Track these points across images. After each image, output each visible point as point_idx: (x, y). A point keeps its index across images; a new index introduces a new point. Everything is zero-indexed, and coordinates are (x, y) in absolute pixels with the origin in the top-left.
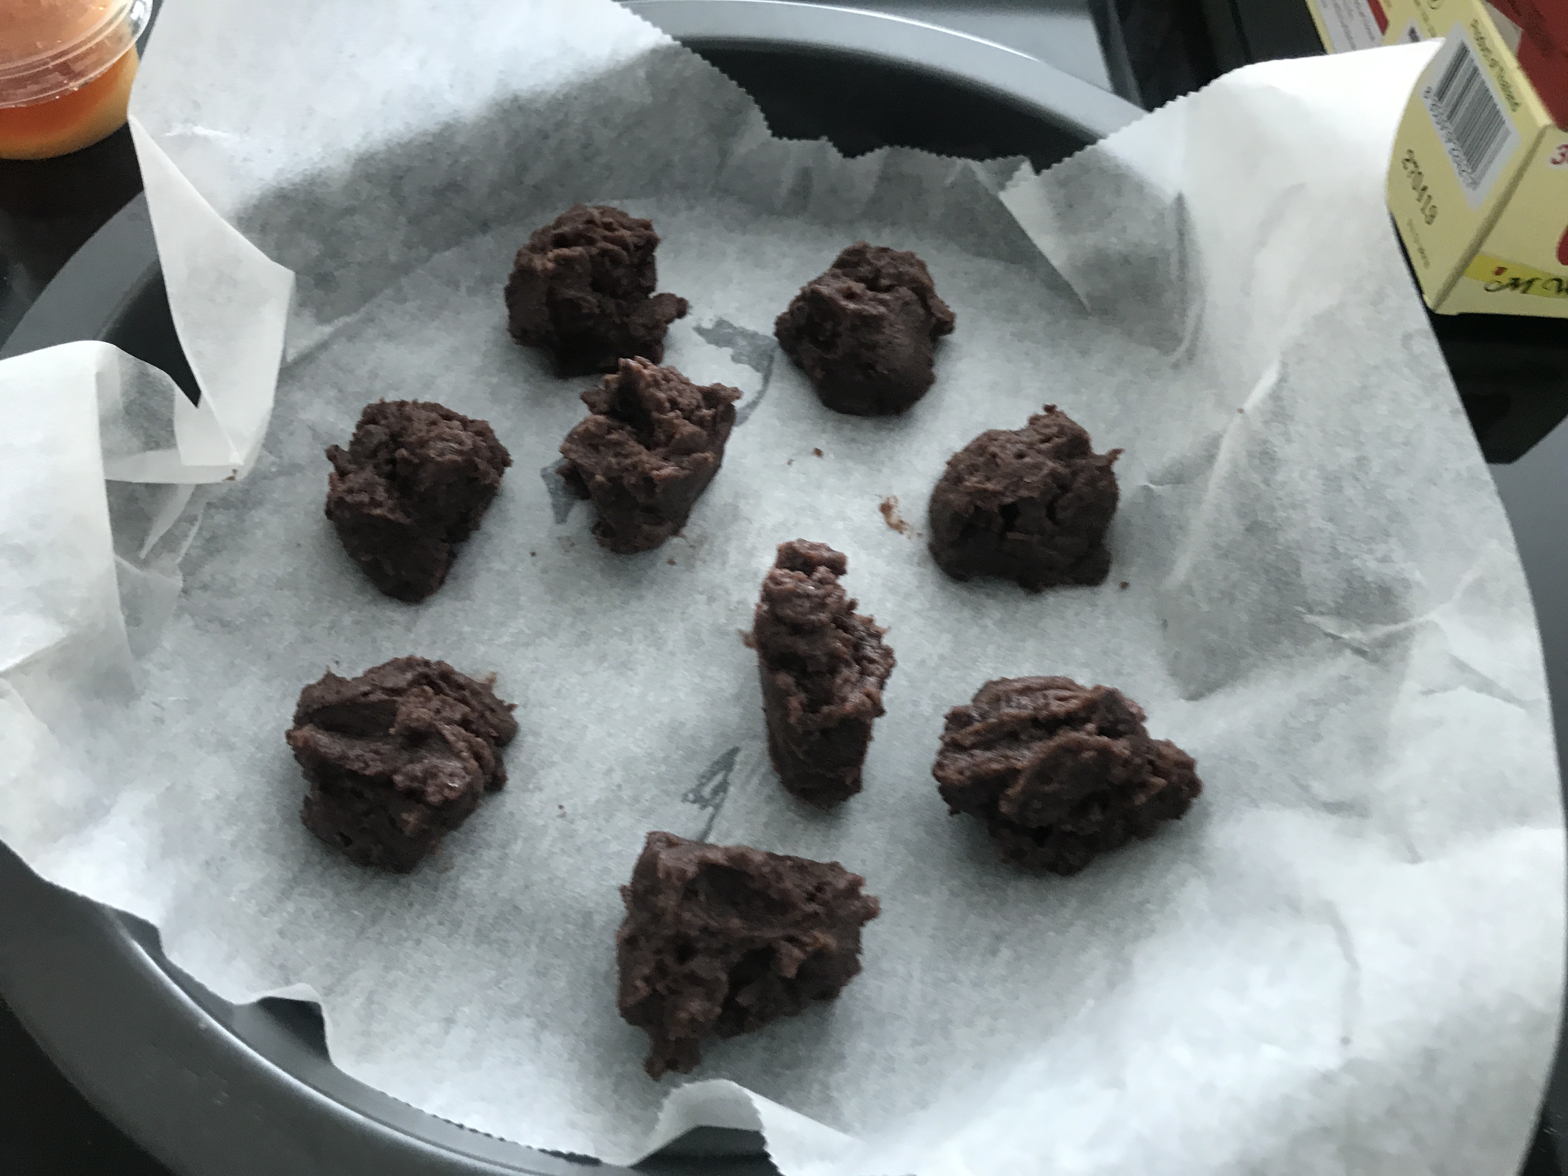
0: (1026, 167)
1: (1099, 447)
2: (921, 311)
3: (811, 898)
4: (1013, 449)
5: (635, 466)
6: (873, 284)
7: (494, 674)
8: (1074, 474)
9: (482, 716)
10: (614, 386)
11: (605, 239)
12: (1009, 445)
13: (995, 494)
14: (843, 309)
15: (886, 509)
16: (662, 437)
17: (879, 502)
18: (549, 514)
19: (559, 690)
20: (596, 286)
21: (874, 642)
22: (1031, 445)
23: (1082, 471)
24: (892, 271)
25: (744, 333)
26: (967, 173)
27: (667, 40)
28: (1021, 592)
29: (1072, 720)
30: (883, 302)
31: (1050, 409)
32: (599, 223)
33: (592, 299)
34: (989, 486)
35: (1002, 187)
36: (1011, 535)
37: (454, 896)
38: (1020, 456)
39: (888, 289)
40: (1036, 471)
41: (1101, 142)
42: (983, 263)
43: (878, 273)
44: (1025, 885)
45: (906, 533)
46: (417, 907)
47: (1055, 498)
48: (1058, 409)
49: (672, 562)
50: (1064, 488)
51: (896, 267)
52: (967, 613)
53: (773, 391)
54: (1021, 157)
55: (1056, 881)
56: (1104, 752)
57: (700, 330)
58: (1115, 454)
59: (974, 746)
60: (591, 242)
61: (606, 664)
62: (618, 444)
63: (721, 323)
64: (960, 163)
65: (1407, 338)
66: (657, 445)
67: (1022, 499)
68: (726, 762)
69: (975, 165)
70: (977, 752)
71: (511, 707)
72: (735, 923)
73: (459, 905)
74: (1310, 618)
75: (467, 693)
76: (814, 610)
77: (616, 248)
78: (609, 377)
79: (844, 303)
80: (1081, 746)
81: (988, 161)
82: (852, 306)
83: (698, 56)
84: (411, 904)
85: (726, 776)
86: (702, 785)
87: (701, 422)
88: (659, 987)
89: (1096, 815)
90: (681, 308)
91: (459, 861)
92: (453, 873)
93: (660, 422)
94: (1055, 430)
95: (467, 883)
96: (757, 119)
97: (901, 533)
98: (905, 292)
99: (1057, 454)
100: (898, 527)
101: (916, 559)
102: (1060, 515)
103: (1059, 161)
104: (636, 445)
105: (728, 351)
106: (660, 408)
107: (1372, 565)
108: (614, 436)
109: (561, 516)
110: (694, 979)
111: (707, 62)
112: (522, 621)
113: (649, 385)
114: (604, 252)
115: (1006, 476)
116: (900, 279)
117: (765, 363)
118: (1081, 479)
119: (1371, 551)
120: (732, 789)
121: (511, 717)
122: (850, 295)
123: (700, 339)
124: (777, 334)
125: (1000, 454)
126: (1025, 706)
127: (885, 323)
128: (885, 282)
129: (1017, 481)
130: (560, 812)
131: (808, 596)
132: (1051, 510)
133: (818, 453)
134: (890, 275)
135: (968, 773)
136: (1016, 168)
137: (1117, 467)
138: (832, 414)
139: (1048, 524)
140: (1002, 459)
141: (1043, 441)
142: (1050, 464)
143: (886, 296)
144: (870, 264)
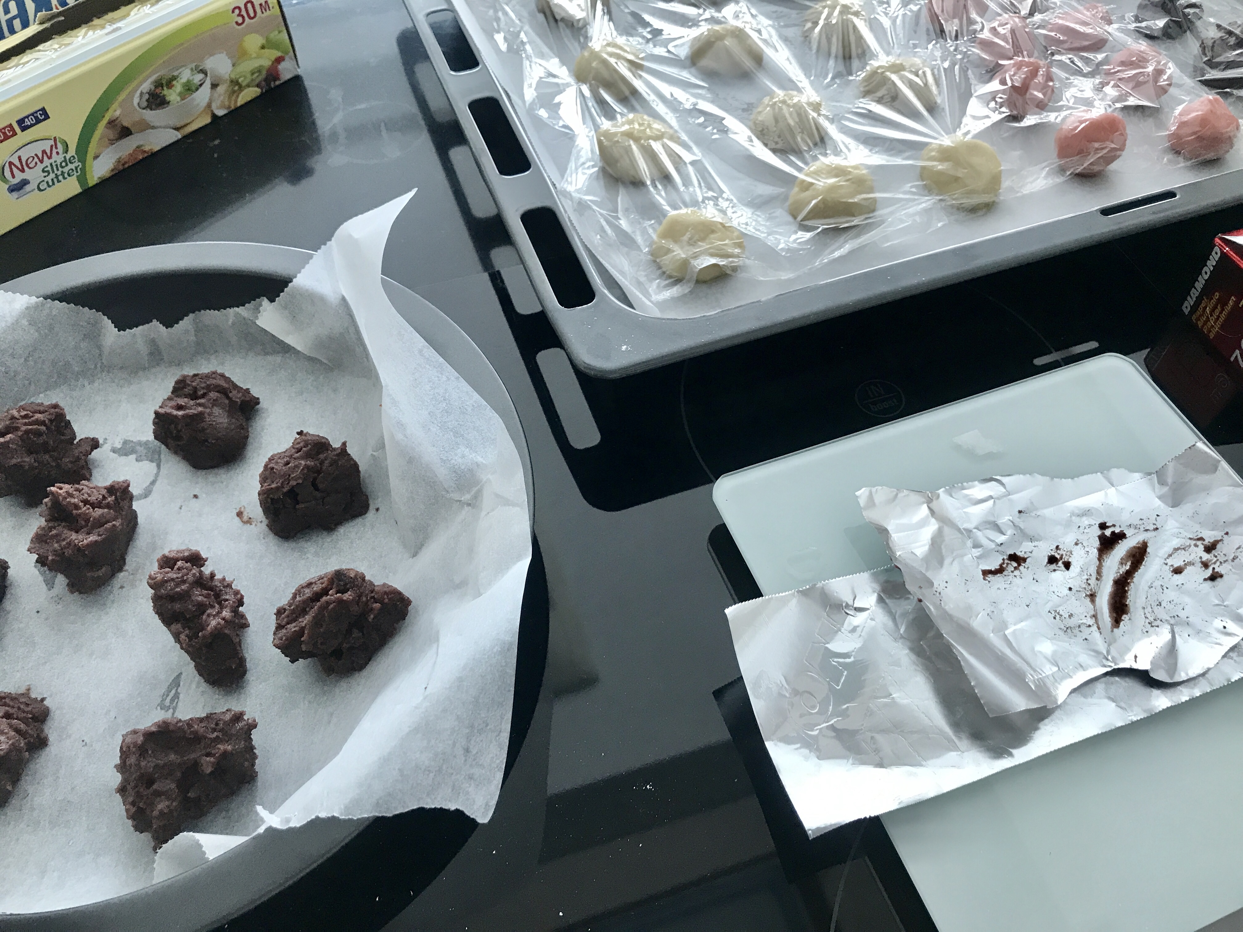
0: (265, 302)
1: (336, 444)
2: (227, 402)
3: (214, 730)
4: (282, 461)
5: (69, 544)
6: (194, 396)
7: (29, 685)
8: (322, 463)
9: (19, 708)
10: (49, 504)
11: (25, 424)
12: (279, 461)
13: (277, 488)
14: (176, 417)
15: (240, 514)
16: (83, 523)
17: (235, 512)
18: (44, 587)
19: (69, 680)
20: (30, 452)
21: (228, 590)
22: (291, 456)
23: (326, 460)
24: (203, 385)
25: (140, 443)
26: (237, 315)
27: (34, 299)
28: (325, 533)
29: (325, 592)
30: (200, 405)
31: (300, 433)
32: (18, 417)
33: (28, 459)
34: (273, 486)
35: (257, 318)
36: (297, 507)
37: (32, 809)
38: (287, 463)
39: (203, 396)
40: (297, 469)
41: (294, 280)
42: (270, 358)
43: (195, 390)
44: (343, 684)
45: (254, 524)
46: (12, 823)
47: (315, 479)
48: (305, 432)
49: (122, 587)
50: (319, 472)
51: (205, 382)
52: (296, 554)
53: (164, 470)
54: (262, 298)
55: (357, 675)
56: (340, 601)
57: (114, 451)
58: (344, 444)
59: (288, 623)
60: (17, 429)
61: (94, 657)
62: (57, 535)
63: (125, 442)
64: (232, 312)
65: (420, 351)
66: (82, 528)
67: (293, 487)
68: (176, 682)
69: (240, 310)
70: (289, 626)
71: (43, 700)
72: (172, 757)
73: (35, 814)
74: (448, 496)
75: (7, 700)
76: (177, 585)
77: (35, 427)
78: (46, 500)
79: (175, 412)
80: (328, 603)
81: (247, 305)
82: (180, 413)
83: (57, 302)
84: (9, 824)
85: (177, 690)
86: (163, 700)
87: (108, 506)
88: (141, 805)
89: (356, 634)
90: (95, 444)
91: (31, 789)
92: (29, 798)
93: (79, 515)
94: (302, 444)
95: (37, 800)
96: (107, 324)
97: (251, 524)
98: (213, 395)
99: (307, 456)
100: (249, 521)
101: (262, 536)
102: (321, 486)
103: (279, 296)
104: (68, 532)
105: (133, 457)
106: (77, 507)
107: (460, 460)
108: (54, 532)
109: (50, 584)
110: (158, 794)
111: (64, 303)
112: (39, 651)
113: (66, 498)
114: (27, 432)
115: (281, 476)
116: (209, 388)
117: (157, 456)
118: (327, 463)
119: (456, 455)
120: (181, 696)
121: (45, 705)
122: (180, 407)
123: (115, 455)
124: (156, 438)
125: (275, 467)
126: (308, 593)
127: (206, 415)
128: (201, 393)
129: (287, 477)
130: (84, 743)
131: (173, 580)
132: (314, 485)
133: (196, 496)
134: (203, 388)
135: (284, 638)
136: (261, 305)
137: (349, 450)
138: (200, 473)
139: (318, 494)
140: (277, 469)
141: (297, 452)
142: (303, 462)
143: (202, 401)
144: (189, 385)
